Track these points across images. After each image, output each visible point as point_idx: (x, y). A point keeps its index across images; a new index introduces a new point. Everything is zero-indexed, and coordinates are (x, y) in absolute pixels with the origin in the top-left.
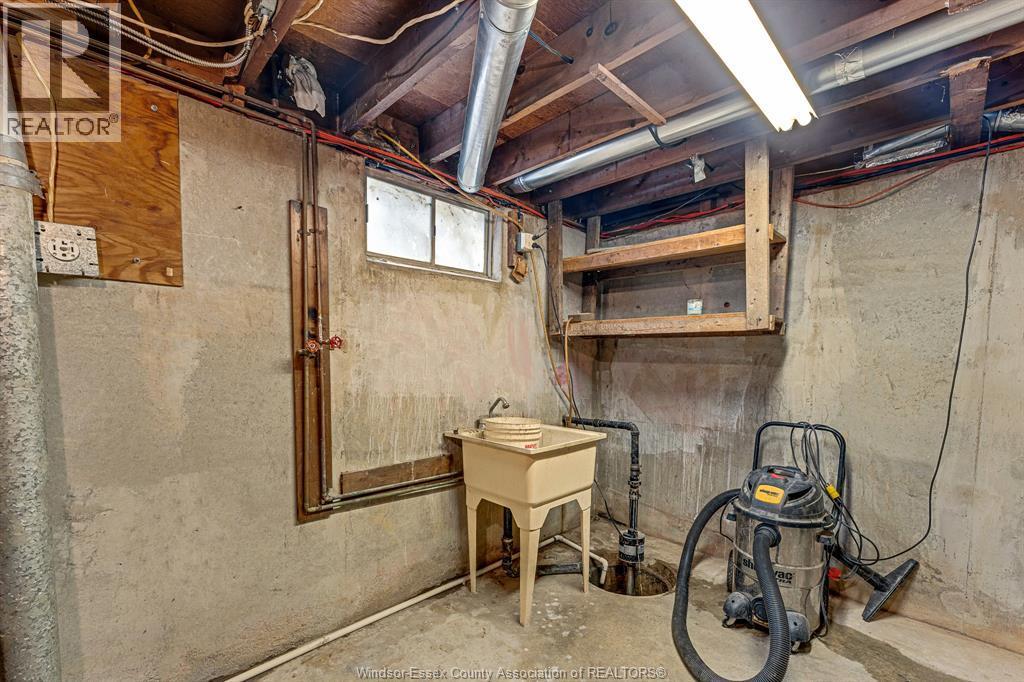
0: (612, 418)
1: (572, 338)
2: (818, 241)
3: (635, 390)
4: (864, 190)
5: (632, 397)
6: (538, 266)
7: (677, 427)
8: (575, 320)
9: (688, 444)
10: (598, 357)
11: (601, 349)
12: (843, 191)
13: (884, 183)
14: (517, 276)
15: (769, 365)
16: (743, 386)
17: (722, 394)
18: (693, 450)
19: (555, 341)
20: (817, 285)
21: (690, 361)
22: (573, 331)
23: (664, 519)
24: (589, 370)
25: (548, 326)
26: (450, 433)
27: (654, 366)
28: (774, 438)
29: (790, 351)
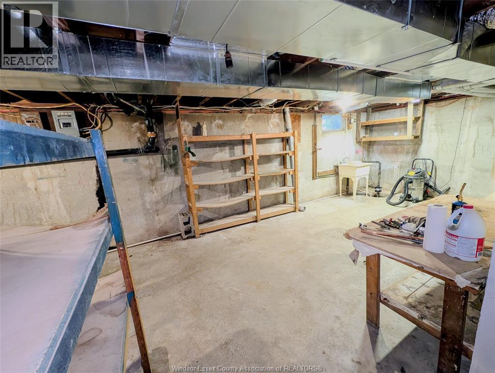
0: (373, 160)
1: (363, 142)
2: (431, 115)
3: (381, 152)
4: (443, 103)
5: (380, 154)
6: (354, 126)
7: (392, 162)
8: (364, 137)
9: (396, 166)
10: (369, 145)
11: (370, 144)
12: (438, 103)
13: (448, 102)
14: (349, 128)
15: (418, 145)
16: (411, 150)
17: (405, 153)
18: (397, 167)
19: (359, 142)
20: (431, 125)
21: (397, 145)
22: (364, 140)
23: (388, 185)
24: (367, 148)
25: (356, 139)
26: (336, 165)
27: (387, 146)
28: (418, 163)
29: (423, 142)
